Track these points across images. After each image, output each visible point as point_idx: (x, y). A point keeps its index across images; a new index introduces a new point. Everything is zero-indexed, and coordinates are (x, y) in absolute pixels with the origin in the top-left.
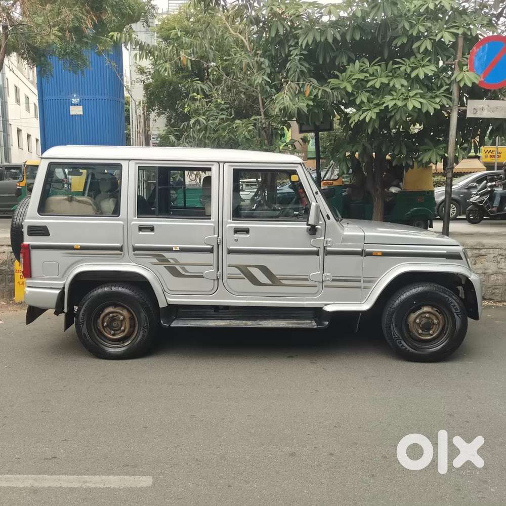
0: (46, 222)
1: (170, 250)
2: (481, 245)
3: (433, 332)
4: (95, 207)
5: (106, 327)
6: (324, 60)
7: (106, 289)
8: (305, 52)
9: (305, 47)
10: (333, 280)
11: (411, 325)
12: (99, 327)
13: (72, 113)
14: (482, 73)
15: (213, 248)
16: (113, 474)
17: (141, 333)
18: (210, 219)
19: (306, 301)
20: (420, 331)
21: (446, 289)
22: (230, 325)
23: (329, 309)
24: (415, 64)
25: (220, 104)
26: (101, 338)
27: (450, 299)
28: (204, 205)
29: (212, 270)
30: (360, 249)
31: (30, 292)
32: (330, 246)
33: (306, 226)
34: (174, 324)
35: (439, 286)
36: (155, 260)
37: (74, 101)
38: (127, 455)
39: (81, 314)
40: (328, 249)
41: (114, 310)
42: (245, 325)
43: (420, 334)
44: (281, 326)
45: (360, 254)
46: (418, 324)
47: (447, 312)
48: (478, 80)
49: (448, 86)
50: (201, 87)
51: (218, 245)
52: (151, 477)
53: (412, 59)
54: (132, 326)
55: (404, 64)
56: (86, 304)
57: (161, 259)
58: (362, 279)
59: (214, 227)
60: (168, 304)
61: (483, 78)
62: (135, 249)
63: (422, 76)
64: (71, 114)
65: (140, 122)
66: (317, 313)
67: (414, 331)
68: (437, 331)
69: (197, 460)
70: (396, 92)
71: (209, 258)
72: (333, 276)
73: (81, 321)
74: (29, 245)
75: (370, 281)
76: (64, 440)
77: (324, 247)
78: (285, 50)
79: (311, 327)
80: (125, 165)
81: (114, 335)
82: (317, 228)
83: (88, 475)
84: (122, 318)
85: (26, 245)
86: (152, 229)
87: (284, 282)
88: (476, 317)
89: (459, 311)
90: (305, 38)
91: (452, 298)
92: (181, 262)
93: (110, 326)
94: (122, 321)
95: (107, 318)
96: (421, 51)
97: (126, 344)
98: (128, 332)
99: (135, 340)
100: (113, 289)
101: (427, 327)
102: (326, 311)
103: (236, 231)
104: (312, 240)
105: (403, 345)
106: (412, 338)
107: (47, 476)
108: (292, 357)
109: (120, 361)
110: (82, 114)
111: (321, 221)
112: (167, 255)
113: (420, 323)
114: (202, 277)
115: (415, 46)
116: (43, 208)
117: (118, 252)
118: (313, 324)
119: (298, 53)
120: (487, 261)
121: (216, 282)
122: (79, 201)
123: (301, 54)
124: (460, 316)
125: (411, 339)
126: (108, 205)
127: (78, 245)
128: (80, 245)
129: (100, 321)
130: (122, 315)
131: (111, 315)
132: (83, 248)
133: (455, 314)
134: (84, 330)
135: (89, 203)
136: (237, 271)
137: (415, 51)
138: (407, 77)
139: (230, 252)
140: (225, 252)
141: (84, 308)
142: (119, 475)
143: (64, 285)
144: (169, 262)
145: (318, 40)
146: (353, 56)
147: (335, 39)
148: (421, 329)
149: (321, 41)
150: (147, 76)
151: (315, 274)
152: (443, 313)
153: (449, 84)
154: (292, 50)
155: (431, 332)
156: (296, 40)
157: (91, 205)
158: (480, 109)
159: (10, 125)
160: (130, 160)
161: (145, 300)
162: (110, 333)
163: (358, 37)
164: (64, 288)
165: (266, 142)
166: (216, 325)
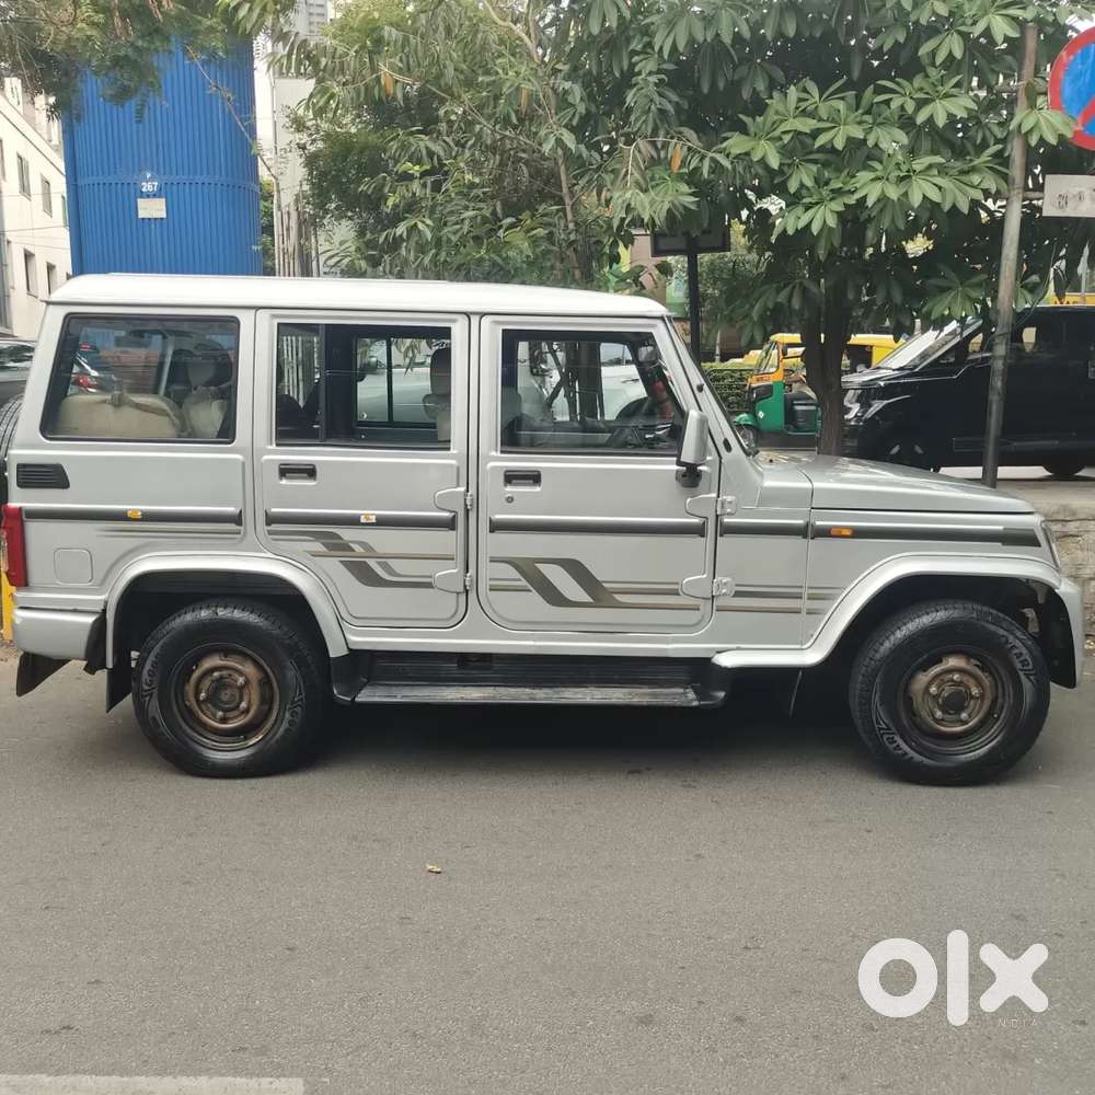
0: (59, 456)
1: (353, 522)
2: (1067, 513)
3: (970, 716)
4: (177, 421)
5: (205, 701)
6: (713, 85)
7: (204, 614)
8: (671, 67)
9: (669, 55)
10: (738, 594)
11: (918, 700)
12: (187, 703)
13: (142, 214)
14: (1079, 112)
15: (454, 519)
16: (208, 1072)
17: (287, 715)
18: (449, 449)
19: (672, 643)
20: (939, 714)
21: (1002, 615)
22: (494, 698)
23: (727, 660)
24: (927, 93)
25: (472, 186)
26: (193, 729)
27: (1011, 638)
28: (435, 418)
29: (453, 570)
30: (801, 522)
31: (25, 620)
32: (730, 514)
33: (676, 467)
34: (365, 696)
35: (985, 609)
36: (318, 547)
37: (147, 187)
38: (244, 1022)
39: (145, 672)
40: (726, 520)
41: (222, 663)
42: (531, 699)
43: (938, 721)
44: (614, 701)
45: (802, 532)
46: (935, 697)
47: (1002, 672)
48: (1071, 128)
49: (1001, 146)
50: (427, 148)
51: (467, 511)
52: (301, 1081)
53: (918, 81)
54: (267, 701)
55: (897, 92)
56: (157, 649)
57: (334, 544)
58: (806, 593)
59: (458, 469)
60: (350, 650)
61: (1083, 125)
62: (271, 520)
63: (941, 121)
64: (140, 216)
65: (288, 230)
66: (699, 670)
67: (924, 714)
68: (979, 712)
69: (414, 1035)
70: (881, 162)
71: (446, 541)
72: (737, 585)
73: (146, 688)
74: (20, 509)
75: (824, 596)
76: (93, 983)
77: (717, 516)
78: (620, 62)
79: (685, 705)
80: (245, 319)
81: (224, 720)
82: (701, 471)
83: (147, 1074)
84: (241, 680)
85: (15, 509)
86: (310, 472)
87: (620, 598)
88: (1069, 680)
89: (1030, 667)
90: (668, 34)
91: (1017, 637)
92: (380, 550)
93: (213, 698)
94: (241, 688)
95: (207, 683)
96: (939, 60)
97: (251, 743)
98: (256, 716)
99: (272, 732)
100: (220, 614)
101: (954, 704)
102: (720, 667)
103: (511, 477)
104: (689, 500)
105: (898, 746)
106: (919, 729)
107: (45, 1079)
108: (639, 772)
109: (239, 781)
110: (164, 216)
111: (710, 455)
112: (347, 534)
113: (938, 695)
114: (429, 585)
115: (924, 50)
116: (53, 423)
117: (232, 527)
118: (690, 698)
119: (655, 70)
120: (1082, 549)
121: (463, 598)
122: (138, 406)
123: (659, 71)
124: (1032, 677)
125: (917, 731)
126: (208, 415)
127: (135, 511)
128: (142, 511)
129: (190, 688)
130: (241, 673)
131: (216, 674)
132: (148, 517)
133: (1021, 673)
134: (154, 707)
135: (164, 410)
136: (512, 573)
137: (925, 61)
138: (906, 122)
139: (496, 527)
140: (484, 527)
141: (152, 658)
142: (223, 1075)
143: (106, 603)
144: (353, 550)
145: (700, 38)
146: (779, 74)
147: (737, 37)
148: (941, 708)
149: (705, 40)
150: (311, 135)
151: (695, 580)
152: (993, 670)
153: (1004, 141)
154: (637, 63)
155: (964, 715)
156: (646, 39)
157: (168, 415)
158: (1074, 196)
159: (9, 242)
160: (258, 308)
161: (296, 639)
162: (214, 717)
163: (791, 31)
164: (104, 611)
165: (577, 273)
166: (462, 698)
